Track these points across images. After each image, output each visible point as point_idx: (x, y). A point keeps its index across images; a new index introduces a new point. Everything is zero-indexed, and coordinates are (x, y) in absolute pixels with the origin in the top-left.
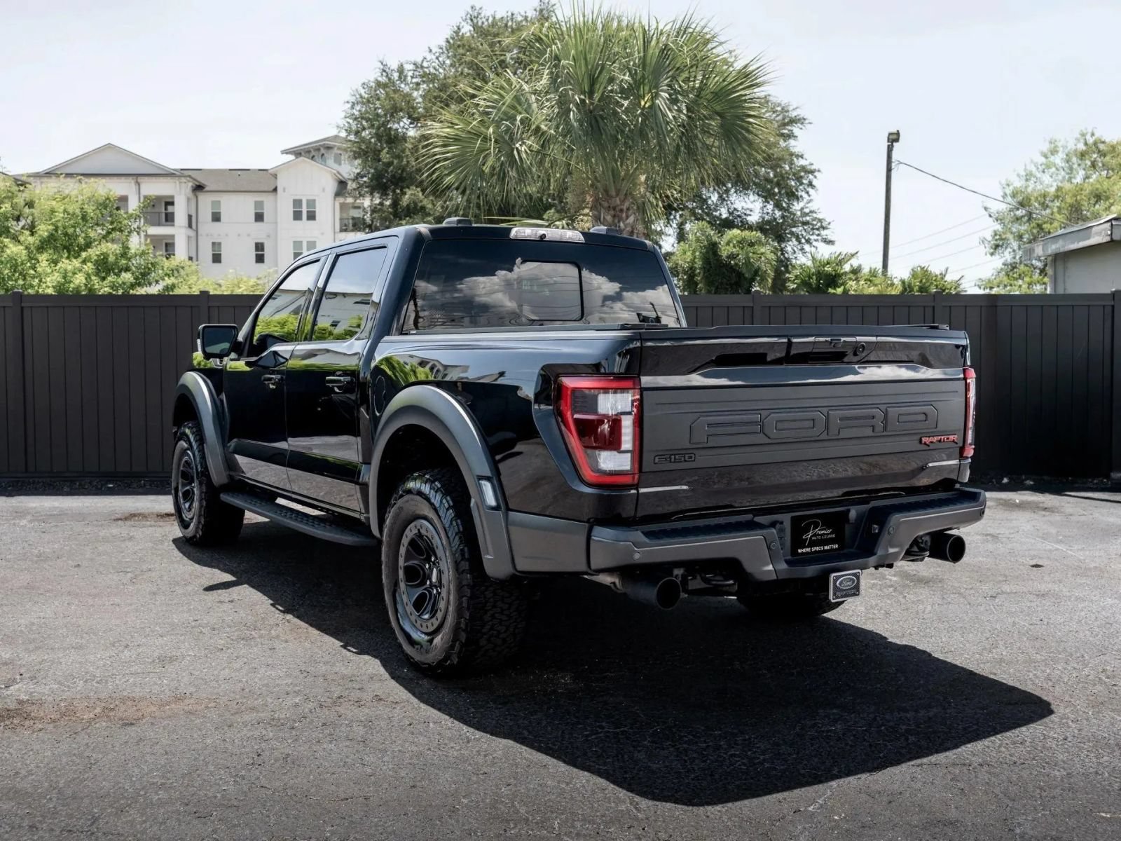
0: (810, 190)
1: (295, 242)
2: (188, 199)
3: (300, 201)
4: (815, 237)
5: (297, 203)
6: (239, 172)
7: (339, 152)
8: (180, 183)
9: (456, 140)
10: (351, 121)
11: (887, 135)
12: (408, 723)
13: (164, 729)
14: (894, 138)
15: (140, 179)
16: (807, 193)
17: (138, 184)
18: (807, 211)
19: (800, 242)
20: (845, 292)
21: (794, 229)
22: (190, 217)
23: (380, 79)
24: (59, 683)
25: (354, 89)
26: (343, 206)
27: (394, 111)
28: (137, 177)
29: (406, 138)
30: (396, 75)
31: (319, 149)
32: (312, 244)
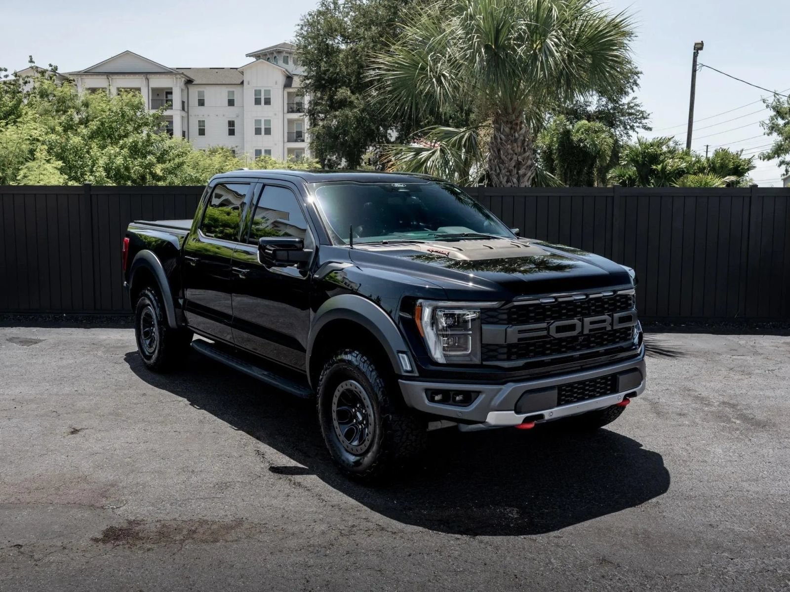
0: (635, 88)
1: (256, 120)
2: (182, 90)
3: (260, 91)
4: (638, 124)
5: (257, 92)
6: (217, 70)
7: (287, 55)
8: (177, 78)
10: (300, 39)
11: (694, 45)
12: (408, 553)
13: (235, 553)
14: (699, 47)
15: (149, 76)
16: (632, 89)
17: (147, 79)
18: (632, 105)
19: (626, 128)
20: (664, 168)
21: (622, 118)
22: (183, 103)
23: (321, 9)
24: (153, 505)
25: (303, 15)
26: (289, 94)
27: (331, 32)
28: (146, 74)
29: (339, 51)
30: (332, 6)
31: (272, 53)
32: (268, 122)
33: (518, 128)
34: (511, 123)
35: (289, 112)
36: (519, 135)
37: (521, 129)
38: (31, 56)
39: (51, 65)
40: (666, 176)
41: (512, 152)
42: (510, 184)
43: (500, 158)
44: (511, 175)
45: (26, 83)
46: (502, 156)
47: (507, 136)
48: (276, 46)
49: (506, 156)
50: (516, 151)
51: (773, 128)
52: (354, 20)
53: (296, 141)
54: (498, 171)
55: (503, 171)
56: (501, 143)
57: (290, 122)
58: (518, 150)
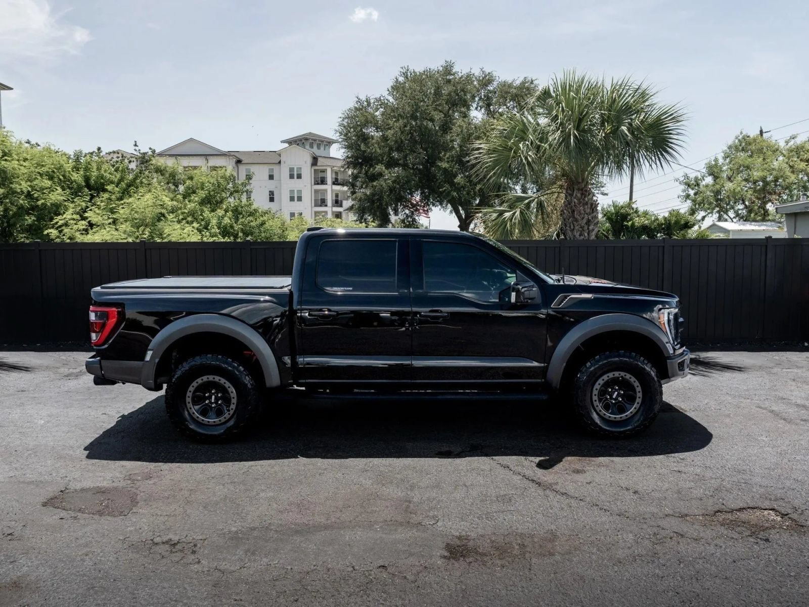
1: (290, 190)
2: (234, 168)
3: (293, 168)
5: (291, 170)
6: (259, 153)
7: (320, 143)
8: (230, 159)
9: (494, 151)
10: (342, 128)
15: (208, 158)
17: (207, 160)
20: (632, 224)
23: (356, 106)
25: (344, 110)
26: (315, 170)
27: (366, 123)
28: (206, 156)
29: (372, 137)
30: (365, 103)
31: (301, 140)
32: (300, 192)
33: (587, 194)
34: (582, 190)
35: (315, 184)
36: (588, 199)
37: (589, 195)
38: (136, 142)
39: (150, 149)
40: (634, 230)
41: (583, 212)
42: (582, 237)
43: (574, 217)
44: (583, 230)
45: (130, 162)
46: (575, 215)
47: (579, 200)
48: (304, 135)
49: (579, 216)
51: (687, 197)
52: (383, 114)
53: (321, 206)
54: (572, 227)
55: (577, 228)
56: (575, 206)
57: (316, 191)
58: (588, 211)
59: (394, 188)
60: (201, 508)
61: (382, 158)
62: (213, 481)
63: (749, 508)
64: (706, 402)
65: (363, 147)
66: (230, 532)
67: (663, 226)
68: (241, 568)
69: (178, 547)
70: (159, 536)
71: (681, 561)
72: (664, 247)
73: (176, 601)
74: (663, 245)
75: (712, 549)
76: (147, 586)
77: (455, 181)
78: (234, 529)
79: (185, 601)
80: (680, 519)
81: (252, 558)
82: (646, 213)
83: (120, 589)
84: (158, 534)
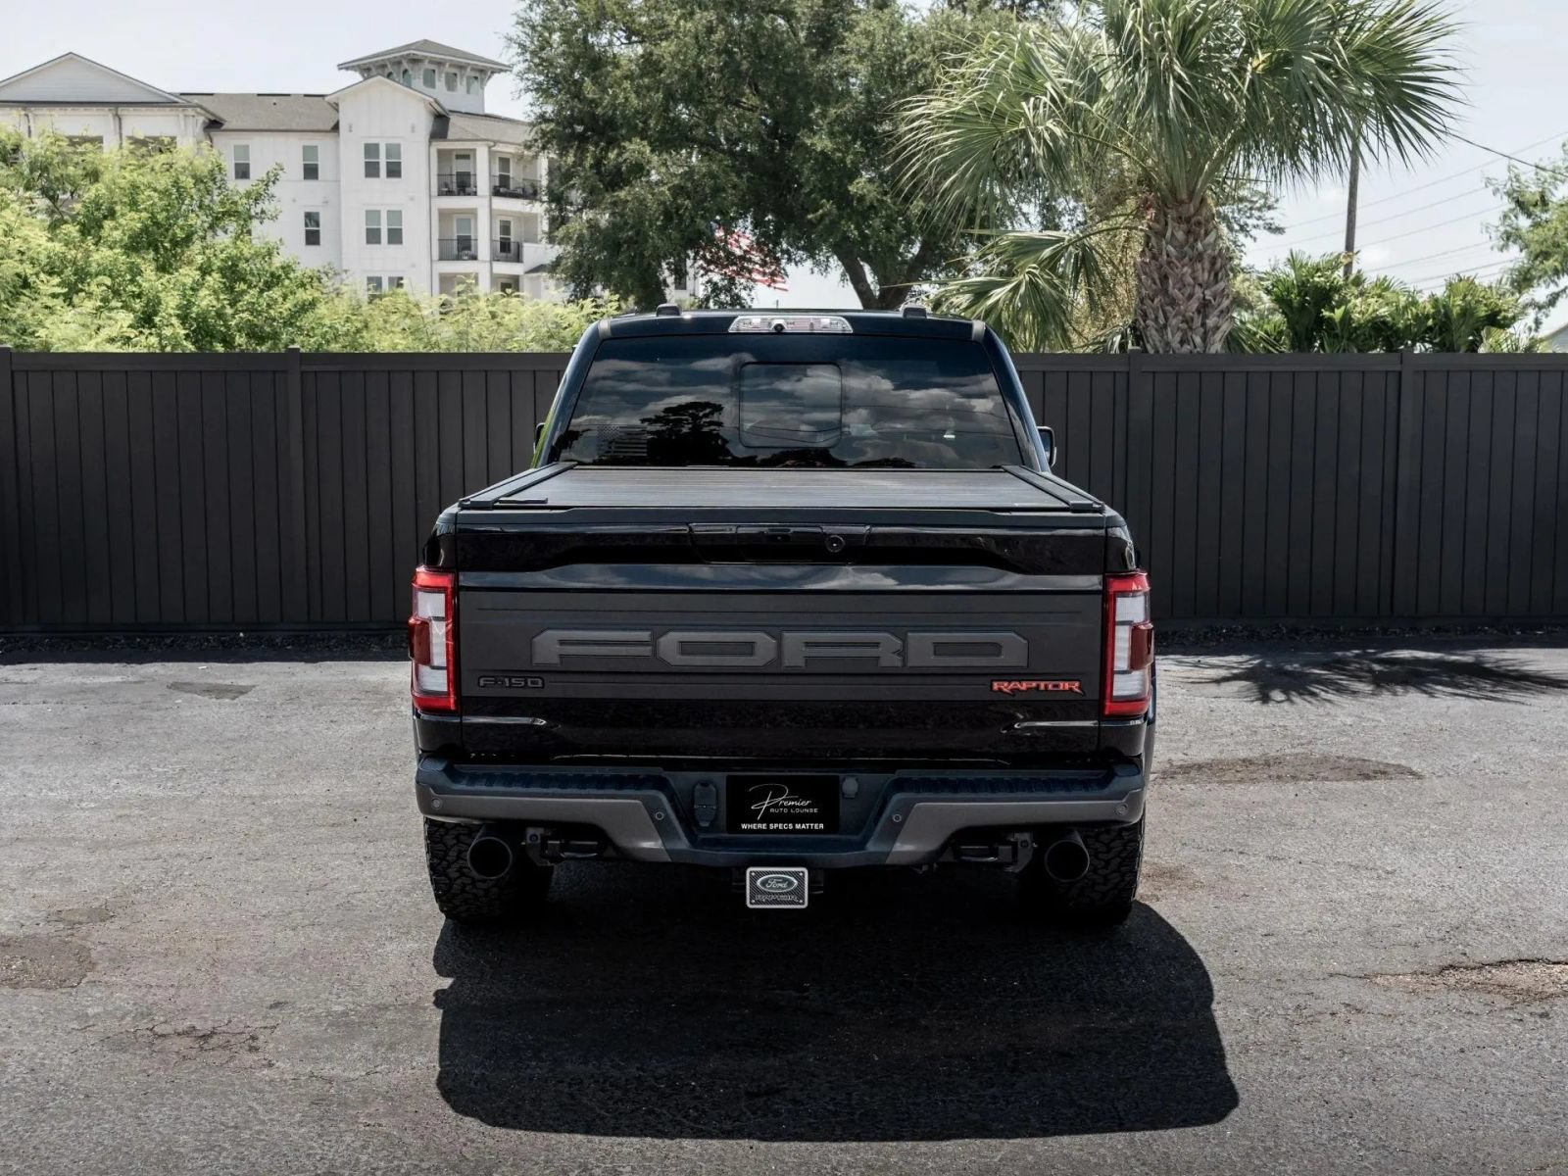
1: (367, 212)
2: (198, 142)
3: (377, 146)
4: (1255, 222)
5: (371, 150)
6: (275, 99)
7: (454, 70)
8: (186, 116)
9: (956, 120)
10: (527, 30)
15: (121, 111)
17: (118, 118)
20: (1346, 317)
21: (1223, 209)
26: (441, 153)
27: (599, 18)
29: (616, 60)
31: (399, 63)
32: (395, 215)
33: (1202, 232)
34: (1188, 220)
35: (441, 194)
36: (1203, 246)
37: (1207, 234)
40: (1349, 333)
41: (1191, 281)
42: (1187, 348)
43: (1165, 292)
44: (1191, 328)
46: (1170, 289)
47: (1180, 247)
48: (408, 47)
49: (1180, 290)
50: (1200, 279)
51: (1511, 236)
53: (458, 258)
54: (1162, 321)
55: (1174, 322)
56: (1169, 263)
57: (445, 215)
58: (1204, 277)
59: (678, 209)
60: (250, 972)
61: (645, 122)
62: (266, 922)
63: (1520, 961)
64: (1475, 757)
65: (589, 89)
66: (329, 1014)
67: (1430, 322)
68: (368, 1074)
69: (214, 1041)
70: (165, 1022)
71: (1347, 1051)
72: (1400, 373)
73: (236, 1127)
74: (1398, 368)
75: (1418, 1031)
76: (163, 1105)
77: (852, 189)
78: (340, 1008)
79: (258, 1128)
80: (1360, 982)
81: (392, 1056)
82: (1383, 287)
83: (104, 1111)
84: (162, 1019)
